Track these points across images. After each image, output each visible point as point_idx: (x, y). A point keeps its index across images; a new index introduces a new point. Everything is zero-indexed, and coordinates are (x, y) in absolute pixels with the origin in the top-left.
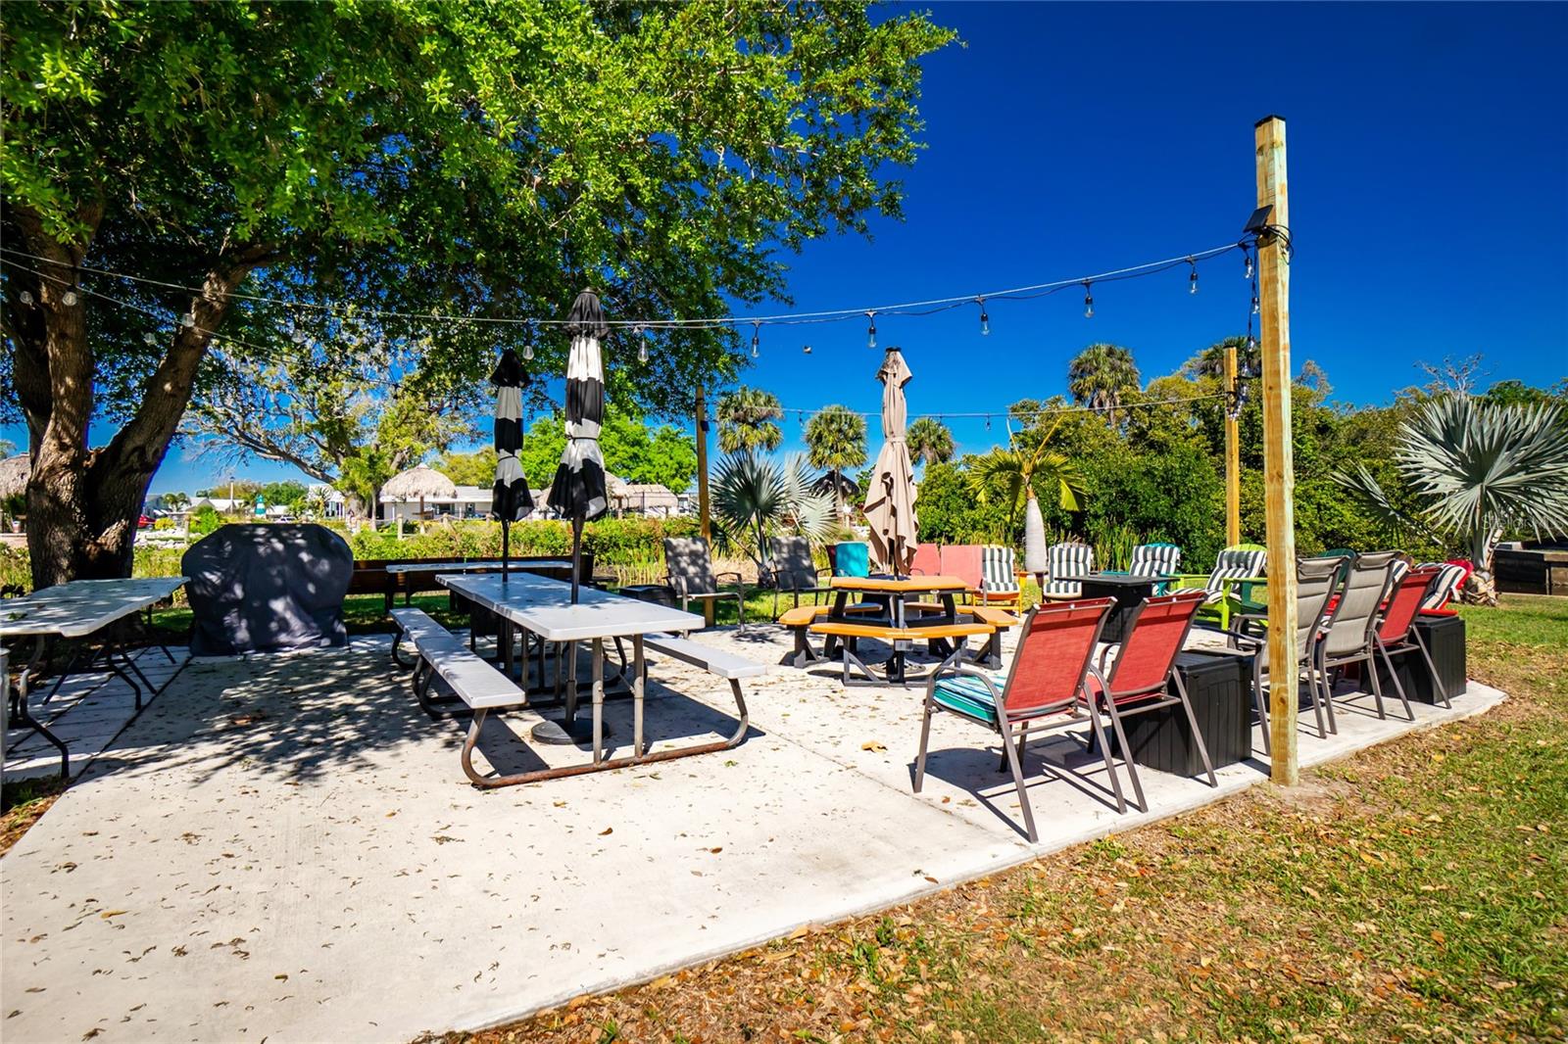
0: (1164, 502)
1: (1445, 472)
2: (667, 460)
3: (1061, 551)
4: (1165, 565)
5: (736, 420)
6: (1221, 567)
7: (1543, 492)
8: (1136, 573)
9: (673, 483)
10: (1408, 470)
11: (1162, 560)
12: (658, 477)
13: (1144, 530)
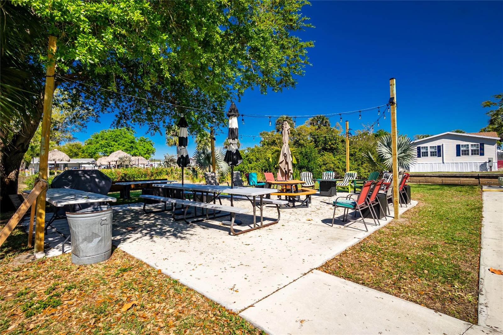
0: (306, 161)
1: (388, 153)
2: (143, 148)
3: (304, 174)
4: (331, 177)
5: (173, 135)
6: (346, 177)
7: (406, 158)
8: (324, 179)
9: (145, 156)
10: (379, 153)
11: (330, 176)
12: (140, 154)
13: (301, 169)
